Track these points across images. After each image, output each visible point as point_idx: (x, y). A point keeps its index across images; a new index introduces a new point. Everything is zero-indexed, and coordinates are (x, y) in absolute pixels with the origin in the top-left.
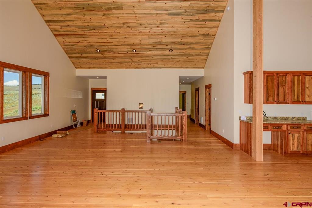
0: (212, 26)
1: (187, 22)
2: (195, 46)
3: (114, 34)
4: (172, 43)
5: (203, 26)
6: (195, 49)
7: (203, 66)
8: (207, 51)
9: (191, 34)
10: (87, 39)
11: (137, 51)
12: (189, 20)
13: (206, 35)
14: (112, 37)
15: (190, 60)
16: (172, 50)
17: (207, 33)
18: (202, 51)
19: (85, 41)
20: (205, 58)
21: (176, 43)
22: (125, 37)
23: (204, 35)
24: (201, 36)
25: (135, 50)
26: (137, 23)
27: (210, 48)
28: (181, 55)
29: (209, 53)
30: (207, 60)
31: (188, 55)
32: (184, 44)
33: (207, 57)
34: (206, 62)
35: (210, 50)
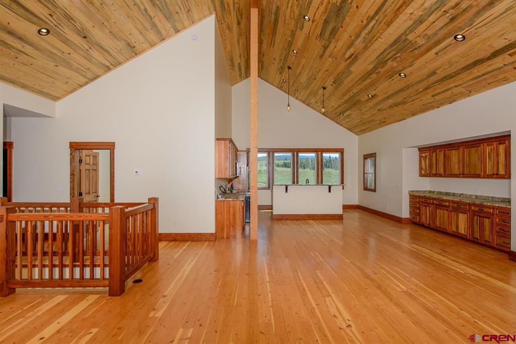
0: (150, 40)
1: (139, 7)
2: (95, 54)
5: (143, 31)
6: (89, 59)
7: (59, 96)
8: (98, 71)
9: (117, 30)
12: (142, 8)
15: (54, 75)
17: (135, 44)
18: (93, 68)
20: (83, 81)
23: (129, 44)
24: (124, 43)
27: (110, 70)
28: (52, 53)
29: (98, 77)
30: (81, 86)
31: (64, 61)
32: (85, 37)
33: (87, 83)
34: (75, 90)
35: (106, 72)
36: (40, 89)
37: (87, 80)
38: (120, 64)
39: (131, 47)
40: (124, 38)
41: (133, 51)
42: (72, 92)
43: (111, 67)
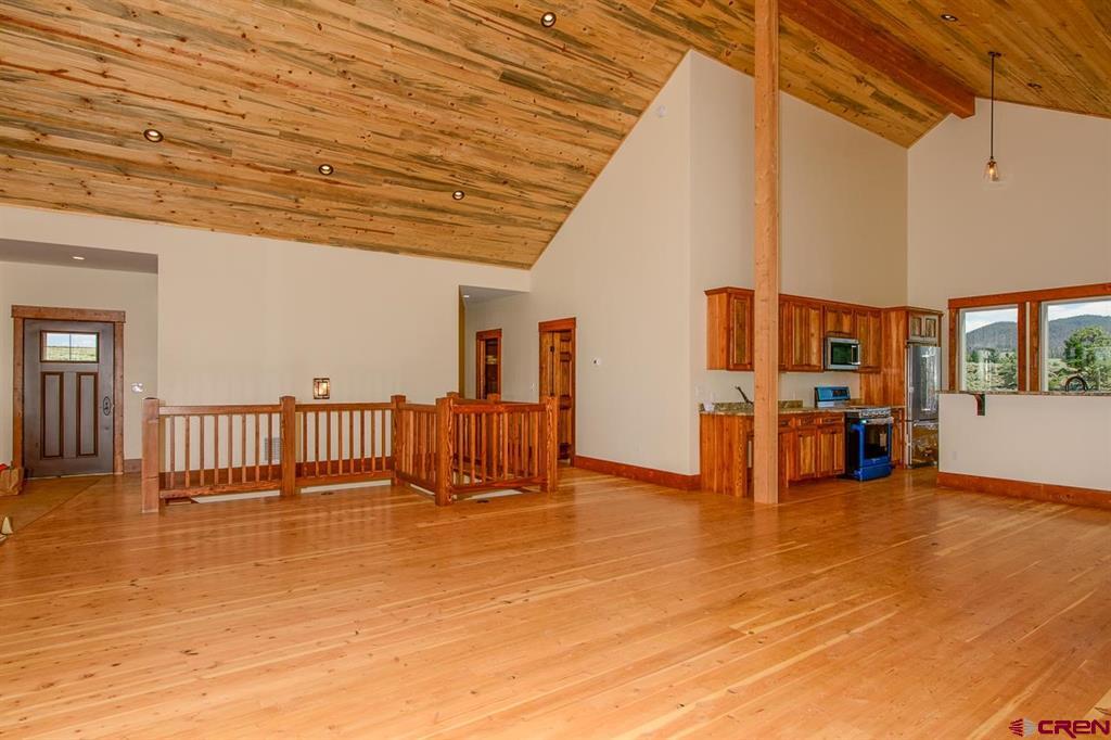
0: (600, 148)
1: (543, 115)
2: (533, 196)
3: (273, 85)
4: (472, 169)
5: (578, 140)
6: (531, 205)
7: (530, 262)
8: (558, 217)
9: (538, 156)
10: (114, 70)
11: (339, 174)
12: (549, 113)
13: (576, 168)
14: (250, 94)
15: (505, 239)
16: (463, 194)
17: (580, 163)
18: (545, 215)
19: (104, 75)
20: (545, 235)
21: (486, 172)
22: (313, 110)
23: (570, 167)
24: (562, 168)
25: (331, 168)
26: (386, 72)
27: (570, 209)
28: (483, 214)
29: (561, 224)
30: (548, 243)
31: (503, 218)
32: (505, 183)
33: (552, 237)
34: (543, 250)
35: (568, 214)
36: (500, 258)
37: (549, 233)
38: (579, 197)
39: (578, 169)
40: (556, 161)
41: (585, 174)
42: (541, 253)
43: (570, 205)
